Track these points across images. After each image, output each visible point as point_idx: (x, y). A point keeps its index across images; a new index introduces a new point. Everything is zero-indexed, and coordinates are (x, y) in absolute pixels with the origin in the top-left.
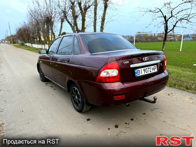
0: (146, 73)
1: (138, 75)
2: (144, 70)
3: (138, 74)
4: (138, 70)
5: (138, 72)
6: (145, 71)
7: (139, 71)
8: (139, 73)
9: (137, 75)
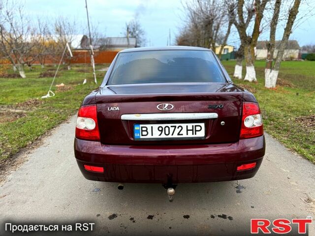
0: (163, 136)
1: (141, 137)
2: (160, 129)
3: (142, 135)
4: (142, 127)
5: (142, 131)
6: (162, 131)
7: (144, 129)
8: (145, 133)
9: (138, 136)
